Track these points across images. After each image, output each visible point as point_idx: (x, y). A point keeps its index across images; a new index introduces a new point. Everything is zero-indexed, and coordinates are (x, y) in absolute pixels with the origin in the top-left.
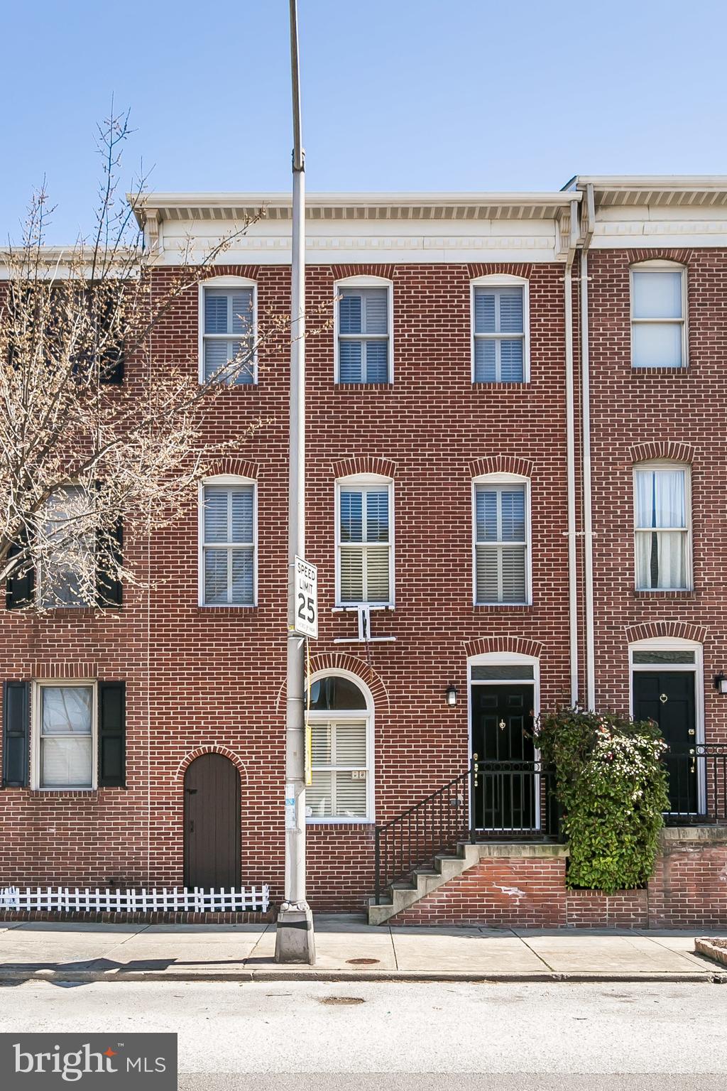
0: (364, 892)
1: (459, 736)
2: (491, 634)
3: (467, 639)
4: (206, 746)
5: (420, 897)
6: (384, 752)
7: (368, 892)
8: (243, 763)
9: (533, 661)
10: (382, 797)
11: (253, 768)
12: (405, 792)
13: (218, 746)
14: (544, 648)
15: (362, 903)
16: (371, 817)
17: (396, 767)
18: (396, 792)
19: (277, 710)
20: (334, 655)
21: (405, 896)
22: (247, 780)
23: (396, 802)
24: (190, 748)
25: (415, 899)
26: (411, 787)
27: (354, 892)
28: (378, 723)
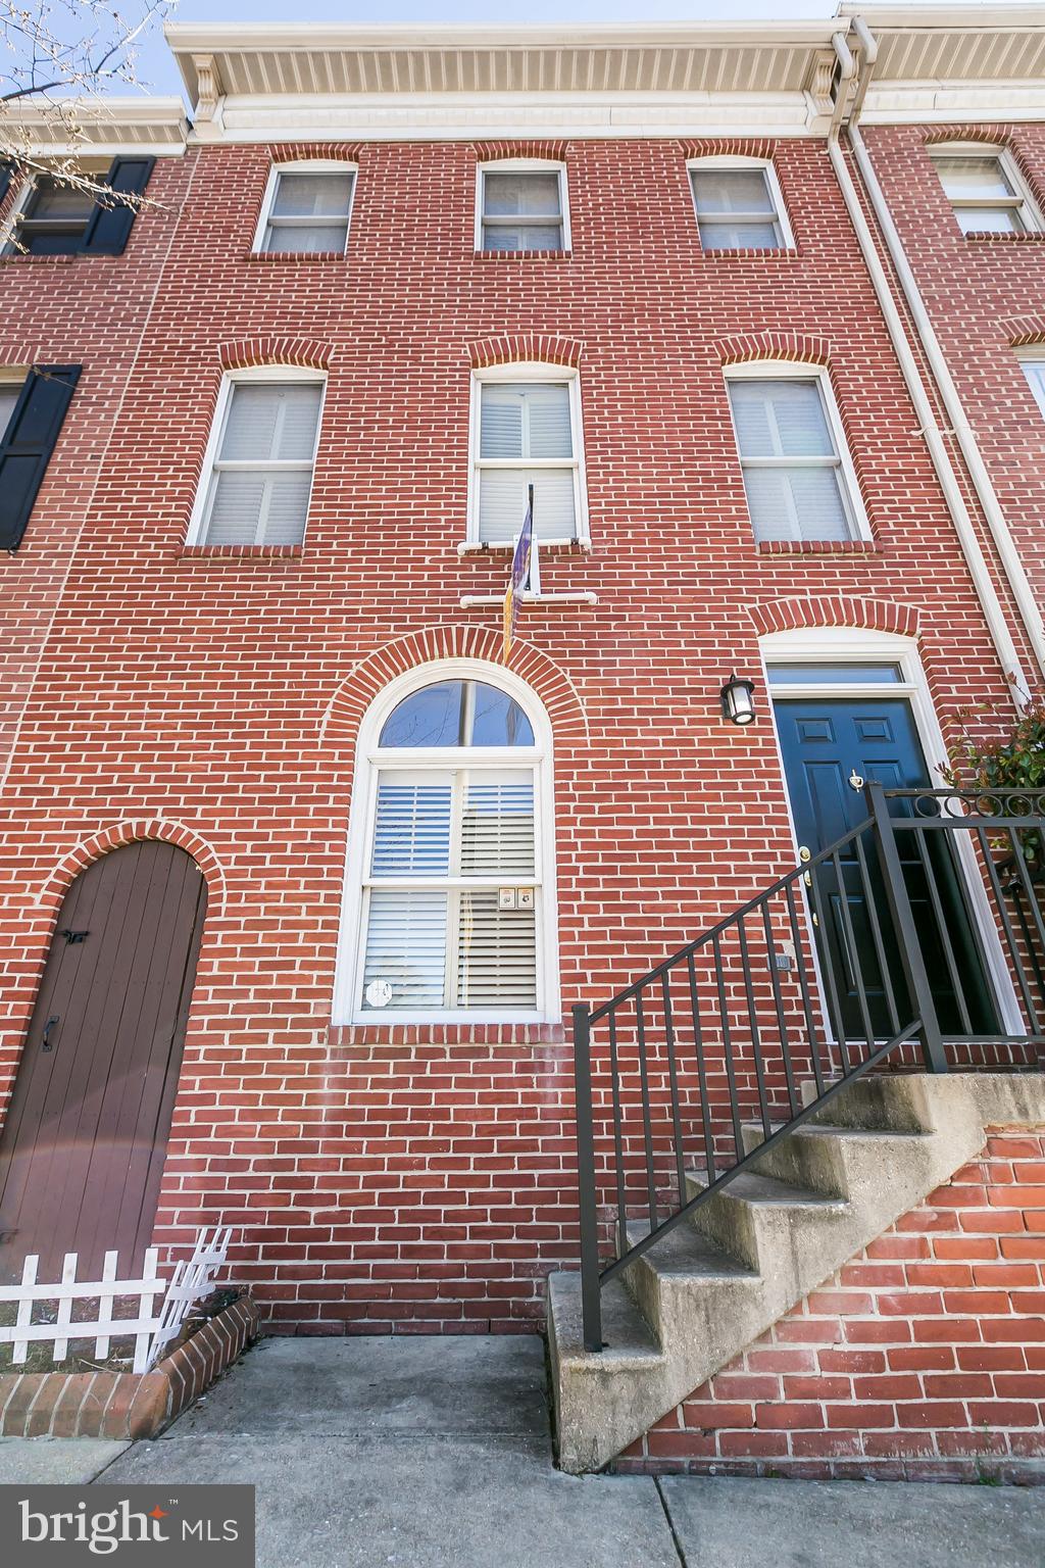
0: (531, 1251)
1: (764, 797)
2: (803, 592)
3: (752, 601)
4: (134, 821)
5: (775, 1311)
6: (578, 834)
7: (548, 1251)
8: (218, 862)
9: (902, 647)
10: (579, 950)
11: (243, 873)
12: (639, 935)
13: (163, 821)
14: (923, 616)
15: (524, 1290)
16: (549, 1007)
17: (613, 870)
18: (614, 935)
19: (321, 738)
20: (460, 631)
21: (708, 1307)
22: (224, 905)
23: (617, 963)
24: (94, 825)
25: (754, 1322)
26: (655, 921)
27: (501, 1251)
28: (563, 769)
